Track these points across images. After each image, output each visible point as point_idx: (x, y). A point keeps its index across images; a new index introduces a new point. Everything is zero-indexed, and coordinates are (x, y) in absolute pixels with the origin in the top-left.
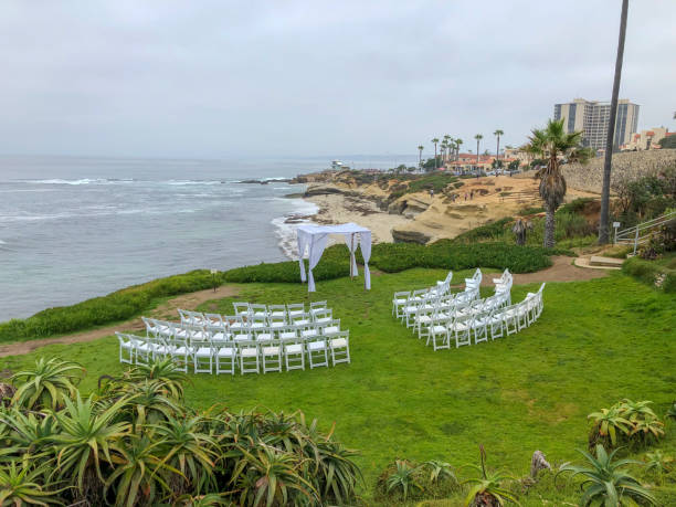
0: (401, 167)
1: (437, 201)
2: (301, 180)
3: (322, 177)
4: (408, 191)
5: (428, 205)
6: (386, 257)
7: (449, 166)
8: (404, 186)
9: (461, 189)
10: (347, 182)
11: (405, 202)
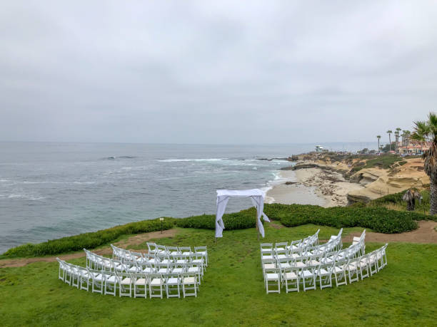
0: (365, 150)
1: (383, 173)
2: (294, 159)
3: (307, 157)
4: (365, 167)
5: (378, 177)
7: (400, 149)
8: (363, 164)
9: (404, 166)
10: (324, 160)
11: (362, 174)
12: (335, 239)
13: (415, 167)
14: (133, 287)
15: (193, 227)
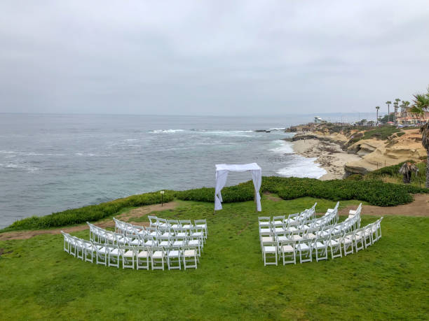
0: (363, 121)
1: (381, 144)
2: (293, 130)
3: (307, 128)
4: (363, 138)
5: (375, 148)
6: (286, 188)
7: (399, 120)
8: (361, 134)
9: (402, 137)
10: (323, 131)
11: (359, 145)
12: (331, 212)
13: (413, 139)
14: (135, 259)
15: (193, 200)
